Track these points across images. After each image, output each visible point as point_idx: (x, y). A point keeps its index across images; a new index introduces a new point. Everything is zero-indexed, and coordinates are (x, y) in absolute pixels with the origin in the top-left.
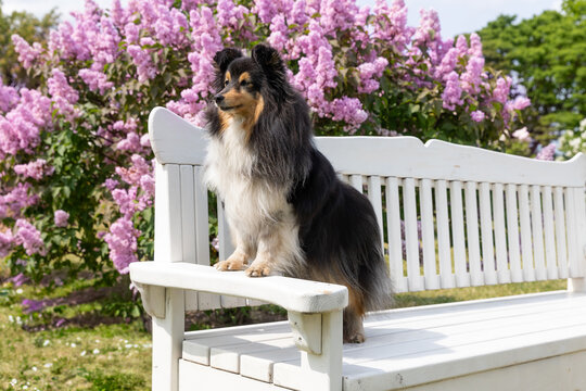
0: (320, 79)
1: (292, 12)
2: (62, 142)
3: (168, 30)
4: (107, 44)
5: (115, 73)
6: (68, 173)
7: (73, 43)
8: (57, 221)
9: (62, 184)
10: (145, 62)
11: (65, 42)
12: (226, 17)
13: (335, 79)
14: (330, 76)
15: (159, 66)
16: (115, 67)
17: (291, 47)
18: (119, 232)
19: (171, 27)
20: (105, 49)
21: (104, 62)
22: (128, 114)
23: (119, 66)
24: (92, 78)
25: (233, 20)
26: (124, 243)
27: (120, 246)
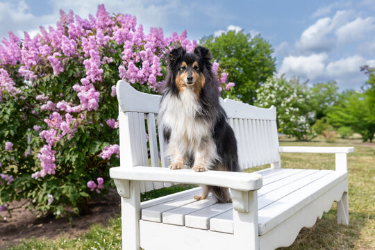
0: (154, 72)
1: (133, 39)
2: (8, 107)
3: (68, 48)
4: (33, 56)
5: (38, 71)
6: (12, 123)
7: (9, 56)
8: (6, 147)
9: (9, 129)
10: (58, 65)
11: (4, 56)
12: (101, 41)
13: (161, 72)
14: (159, 70)
15: (65, 67)
16: (39, 68)
17: (135, 57)
18: (46, 152)
19: (70, 47)
20: (32, 58)
21: (32, 64)
22: (47, 91)
23: (41, 67)
24: (25, 73)
25: (105, 43)
26: (48, 158)
27: (46, 159)
